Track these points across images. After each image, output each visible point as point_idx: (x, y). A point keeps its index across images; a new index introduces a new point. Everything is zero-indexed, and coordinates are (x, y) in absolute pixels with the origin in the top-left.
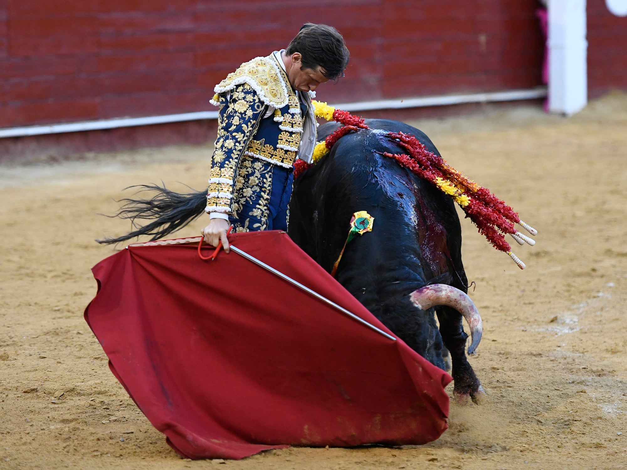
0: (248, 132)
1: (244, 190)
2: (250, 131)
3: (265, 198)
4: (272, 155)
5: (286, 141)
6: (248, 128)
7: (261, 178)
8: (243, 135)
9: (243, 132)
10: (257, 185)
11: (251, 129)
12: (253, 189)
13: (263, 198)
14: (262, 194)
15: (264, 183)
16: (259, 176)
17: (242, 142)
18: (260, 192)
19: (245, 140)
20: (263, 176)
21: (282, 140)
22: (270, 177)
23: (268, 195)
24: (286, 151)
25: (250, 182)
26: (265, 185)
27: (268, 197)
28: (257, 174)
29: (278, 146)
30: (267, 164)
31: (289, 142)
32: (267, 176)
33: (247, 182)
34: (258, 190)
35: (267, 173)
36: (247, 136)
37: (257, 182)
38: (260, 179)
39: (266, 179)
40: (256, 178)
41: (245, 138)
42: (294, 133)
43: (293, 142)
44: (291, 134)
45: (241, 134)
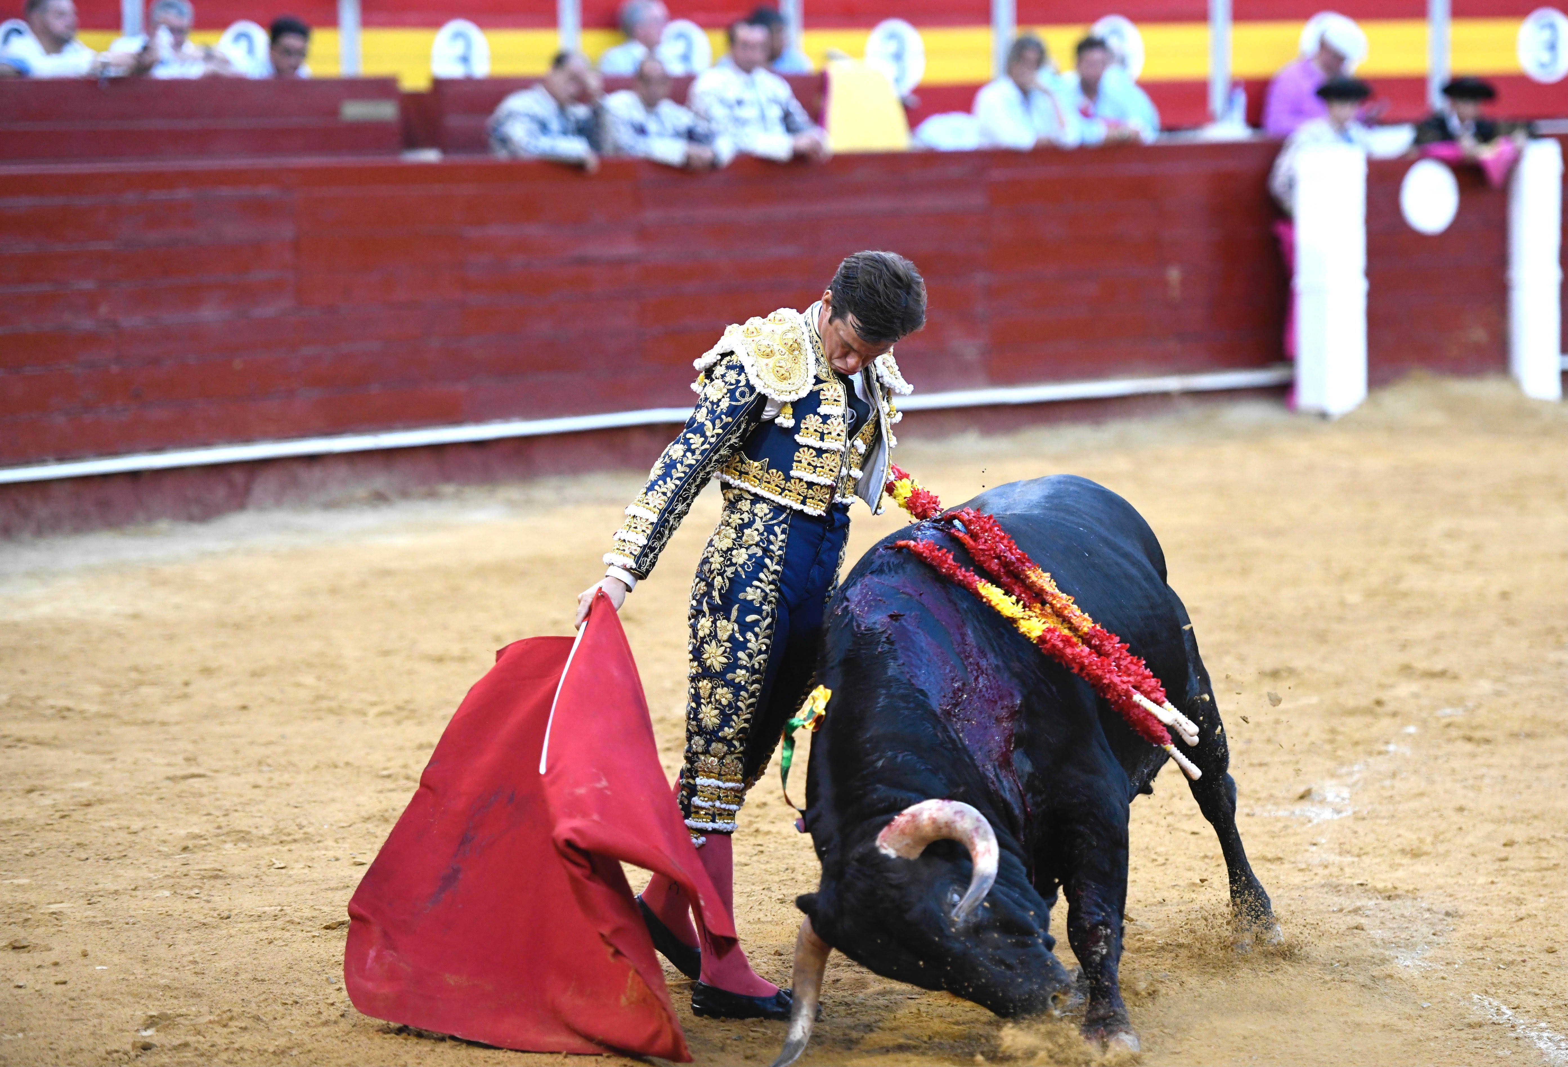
0: (713, 436)
1: (734, 552)
2: (718, 435)
3: (772, 569)
4: (783, 490)
5: (809, 464)
6: (714, 429)
7: (765, 534)
8: (703, 439)
9: (703, 435)
10: (757, 545)
11: (720, 431)
12: (750, 552)
13: (768, 569)
14: (767, 561)
15: (770, 542)
16: (761, 529)
17: (698, 452)
18: (762, 558)
19: (706, 450)
20: (769, 529)
21: (800, 462)
22: (783, 532)
23: (778, 564)
24: (810, 485)
25: (744, 538)
26: (771, 547)
27: (778, 568)
28: (759, 525)
29: (792, 473)
30: (779, 509)
31: (815, 467)
32: (776, 528)
33: (741, 538)
34: (760, 553)
35: (779, 524)
36: (709, 443)
37: (757, 539)
38: (762, 534)
39: (776, 535)
40: (756, 533)
41: (706, 446)
42: (826, 451)
43: (823, 467)
44: (820, 452)
45: (698, 435)
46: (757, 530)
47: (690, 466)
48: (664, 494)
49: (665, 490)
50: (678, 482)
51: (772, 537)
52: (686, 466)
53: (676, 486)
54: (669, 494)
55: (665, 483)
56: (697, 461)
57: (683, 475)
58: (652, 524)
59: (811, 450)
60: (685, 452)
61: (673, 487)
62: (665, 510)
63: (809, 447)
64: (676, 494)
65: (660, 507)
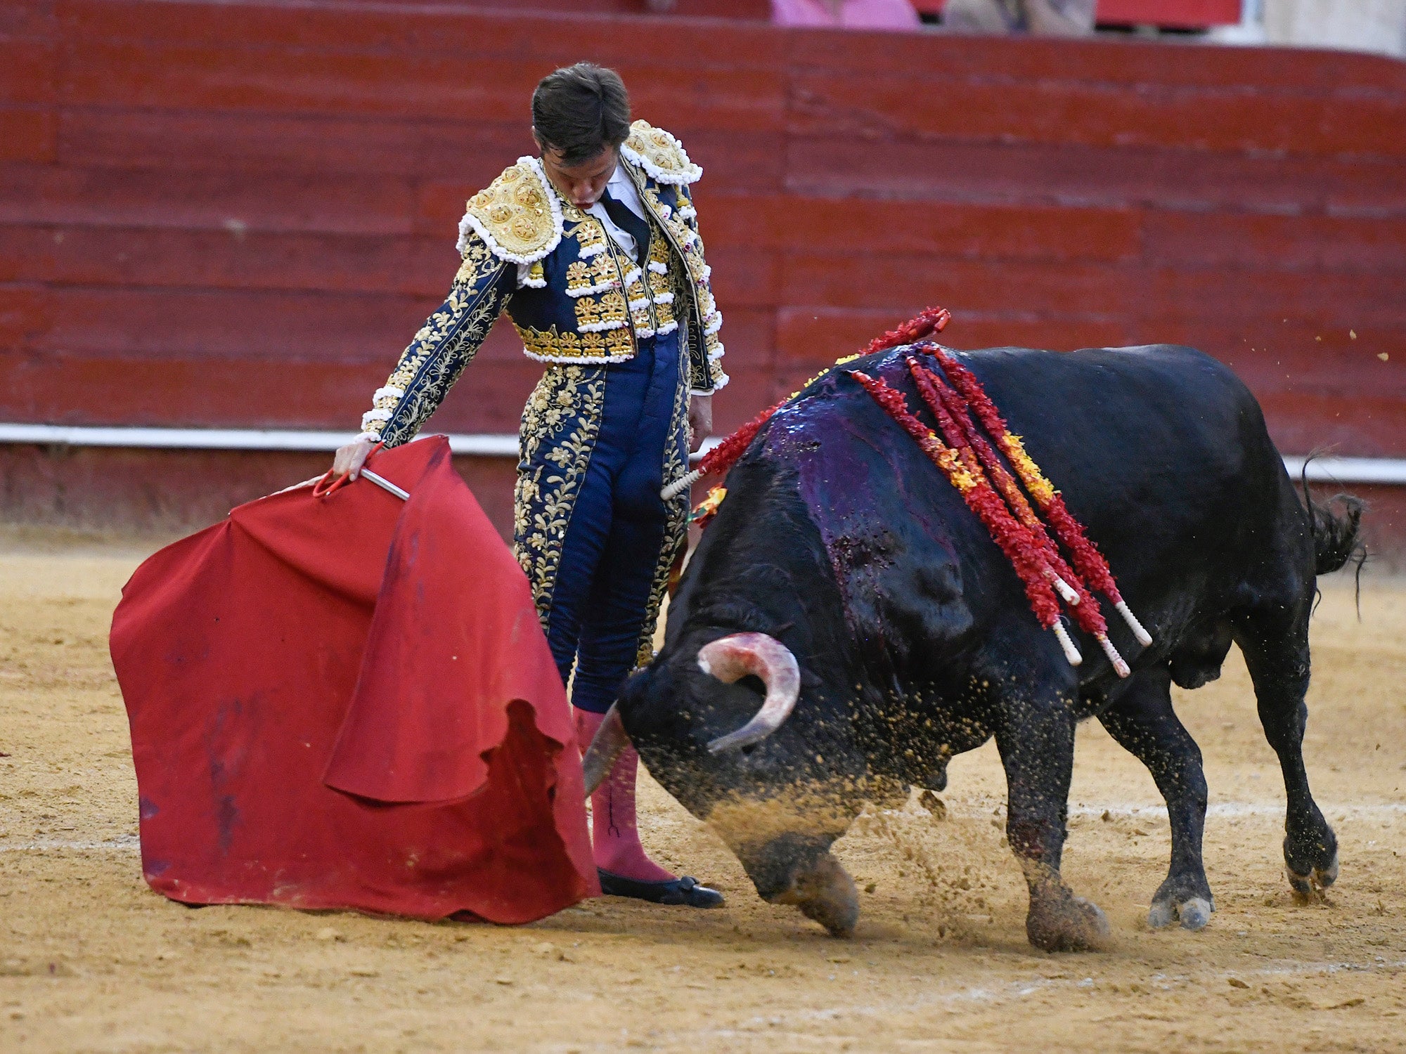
0: (458, 311)
1: (548, 413)
2: (464, 309)
3: (586, 428)
4: (582, 348)
5: (592, 314)
6: (459, 303)
7: (579, 394)
8: (449, 316)
10: (570, 406)
11: (466, 305)
12: (564, 413)
13: (583, 429)
14: (582, 420)
15: (585, 402)
16: (574, 390)
17: (444, 329)
18: (575, 418)
19: (452, 326)
20: (582, 389)
21: (582, 315)
22: (598, 389)
23: (595, 422)
24: (604, 333)
25: (558, 400)
26: (587, 406)
27: (593, 426)
28: (571, 386)
29: (581, 329)
30: (589, 368)
31: (599, 314)
32: (590, 387)
33: (555, 399)
34: (573, 414)
35: (593, 383)
36: (455, 319)
37: (571, 401)
38: (575, 396)
39: (591, 395)
40: (570, 394)
41: (452, 322)
42: (603, 293)
43: (607, 311)
44: (597, 297)
45: (444, 313)
46: (570, 391)
47: (435, 343)
48: (410, 371)
49: (411, 368)
50: (424, 359)
51: (586, 397)
52: (432, 343)
53: (422, 362)
54: (415, 371)
55: (410, 361)
56: (443, 337)
57: (428, 353)
58: (398, 399)
59: (588, 299)
60: (431, 332)
61: (419, 364)
62: (412, 385)
63: (585, 297)
64: (423, 370)
65: (406, 383)
